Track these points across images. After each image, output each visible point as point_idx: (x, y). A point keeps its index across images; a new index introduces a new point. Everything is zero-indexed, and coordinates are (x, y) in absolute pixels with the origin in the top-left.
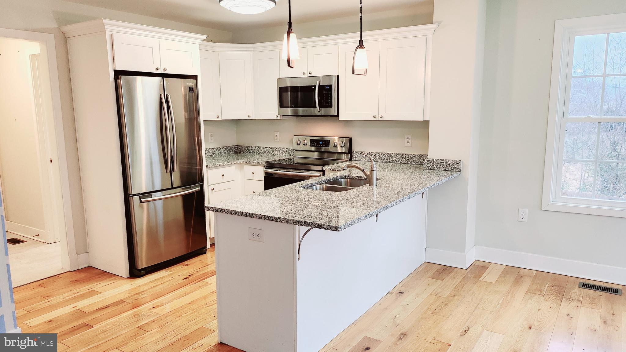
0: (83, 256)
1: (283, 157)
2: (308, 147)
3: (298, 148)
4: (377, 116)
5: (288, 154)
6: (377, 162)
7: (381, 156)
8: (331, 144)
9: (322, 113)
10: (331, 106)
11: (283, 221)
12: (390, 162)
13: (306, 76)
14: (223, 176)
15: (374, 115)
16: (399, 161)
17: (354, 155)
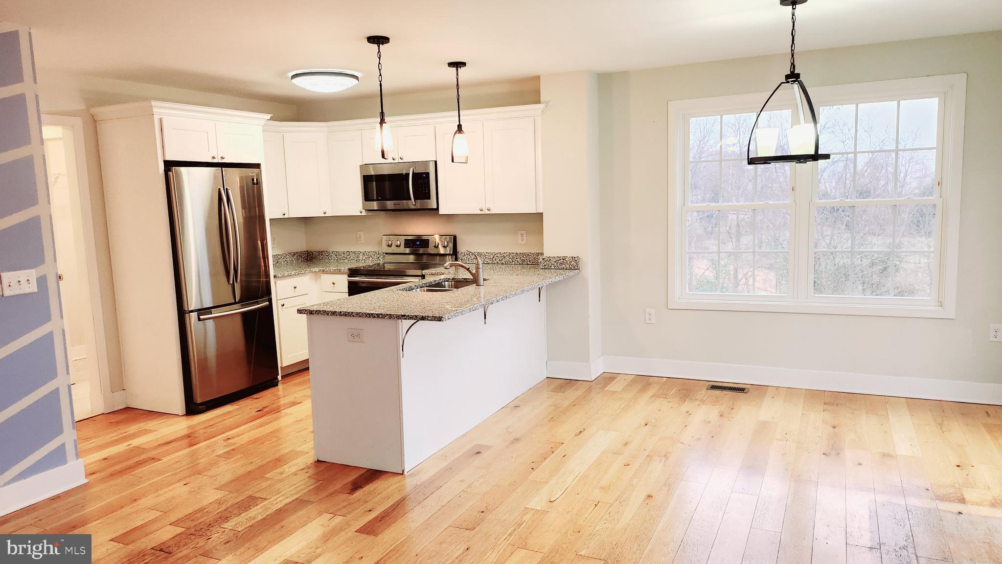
0: (119, 394)
1: (370, 262)
2: (402, 249)
3: (390, 250)
4: (484, 208)
5: (376, 259)
6: (488, 264)
7: (492, 257)
8: (431, 245)
9: (418, 206)
10: (429, 198)
11: (385, 316)
12: (503, 264)
13: (396, 161)
14: (295, 288)
15: (480, 207)
16: (513, 261)
17: (460, 256)
